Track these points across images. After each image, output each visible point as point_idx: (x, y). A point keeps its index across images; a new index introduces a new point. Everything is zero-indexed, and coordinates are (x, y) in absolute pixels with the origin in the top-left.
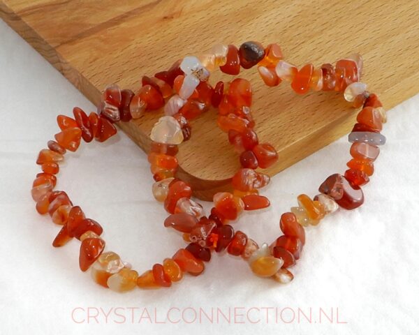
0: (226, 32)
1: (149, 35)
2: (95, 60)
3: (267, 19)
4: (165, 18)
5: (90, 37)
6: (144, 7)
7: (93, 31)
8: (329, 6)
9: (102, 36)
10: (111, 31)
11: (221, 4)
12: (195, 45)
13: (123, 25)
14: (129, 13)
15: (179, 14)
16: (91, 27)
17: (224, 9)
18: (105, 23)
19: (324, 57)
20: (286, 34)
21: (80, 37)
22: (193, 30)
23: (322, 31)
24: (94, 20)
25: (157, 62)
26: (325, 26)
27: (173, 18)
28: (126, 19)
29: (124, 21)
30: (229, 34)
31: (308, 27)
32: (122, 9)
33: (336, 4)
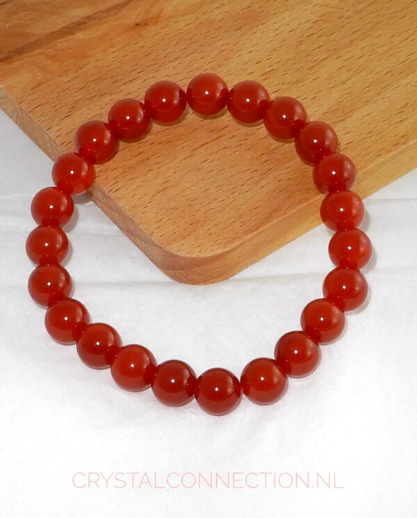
0: (221, 43)
1: (113, 50)
2: (38, 85)
3: (276, 26)
4: (137, 25)
5: (33, 53)
6: (109, 10)
7: (38, 43)
8: (362, 6)
9: (49, 51)
10: (63, 43)
11: (215, 5)
12: (177, 62)
13: (80, 35)
14: (88, 18)
15: (156, 19)
16: (35, 38)
17: (219, 11)
18: (55, 32)
19: (353, 80)
20: (303, 47)
21: (19, 52)
22: (175, 42)
23: (352, 41)
24: (41, 28)
25: (124, 87)
26: (356, 36)
27: (147, 24)
28: (82, 26)
29: (81, 30)
30: (224, 47)
31: (332, 37)
32: (79, 13)
33: (371, 4)
